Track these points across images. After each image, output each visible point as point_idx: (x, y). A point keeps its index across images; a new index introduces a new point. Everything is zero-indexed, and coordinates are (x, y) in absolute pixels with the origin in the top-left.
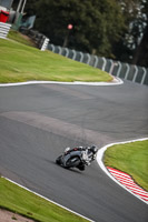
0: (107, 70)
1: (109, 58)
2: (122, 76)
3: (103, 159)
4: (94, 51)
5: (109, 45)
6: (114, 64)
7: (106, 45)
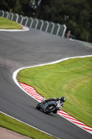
0: (19, 22)
1: (20, 14)
2: (28, 26)
3: (17, 77)
4: (11, 10)
5: (20, 6)
6: (23, 18)
7: (18, 6)
